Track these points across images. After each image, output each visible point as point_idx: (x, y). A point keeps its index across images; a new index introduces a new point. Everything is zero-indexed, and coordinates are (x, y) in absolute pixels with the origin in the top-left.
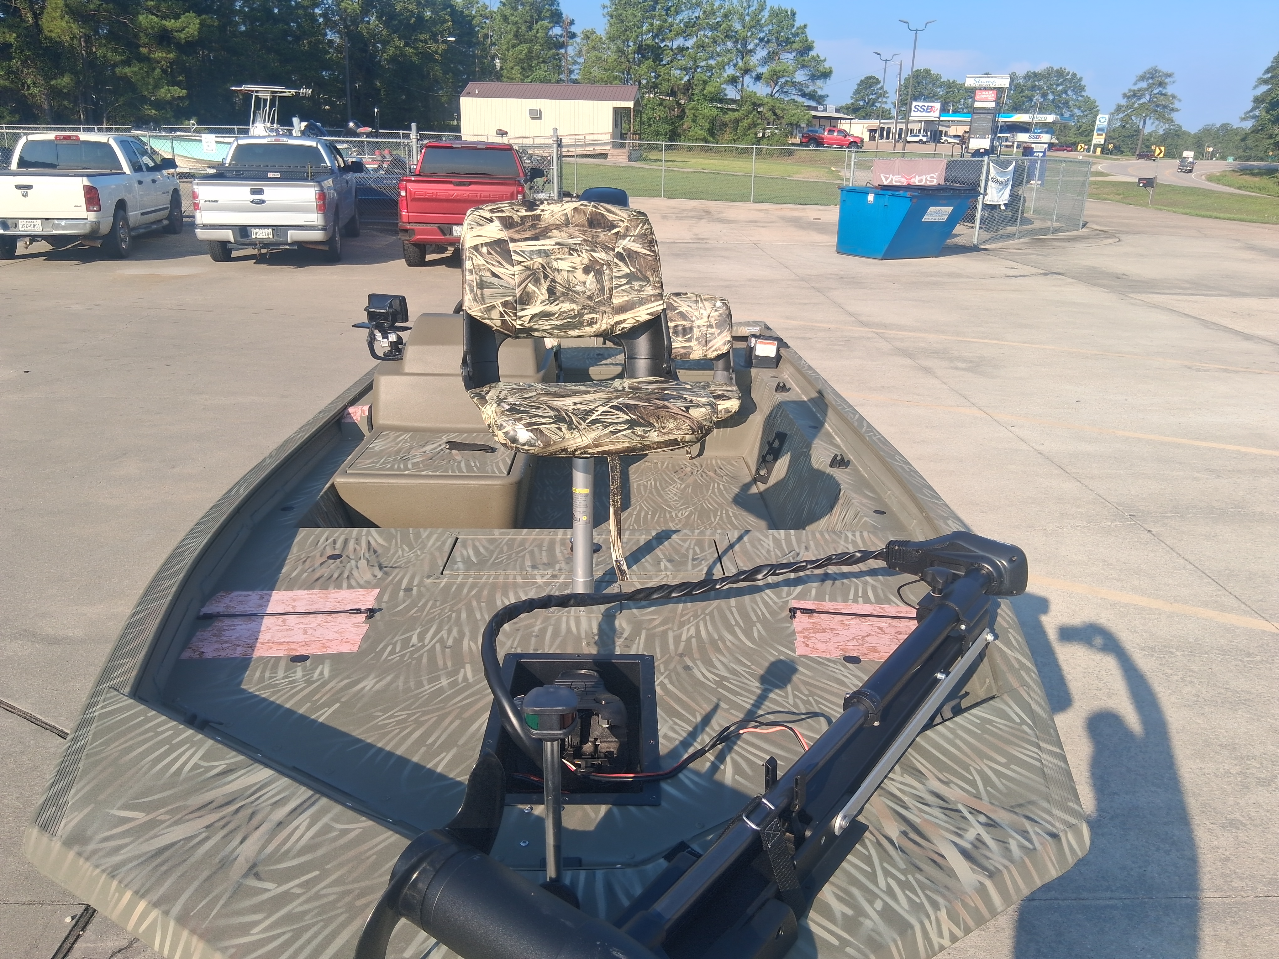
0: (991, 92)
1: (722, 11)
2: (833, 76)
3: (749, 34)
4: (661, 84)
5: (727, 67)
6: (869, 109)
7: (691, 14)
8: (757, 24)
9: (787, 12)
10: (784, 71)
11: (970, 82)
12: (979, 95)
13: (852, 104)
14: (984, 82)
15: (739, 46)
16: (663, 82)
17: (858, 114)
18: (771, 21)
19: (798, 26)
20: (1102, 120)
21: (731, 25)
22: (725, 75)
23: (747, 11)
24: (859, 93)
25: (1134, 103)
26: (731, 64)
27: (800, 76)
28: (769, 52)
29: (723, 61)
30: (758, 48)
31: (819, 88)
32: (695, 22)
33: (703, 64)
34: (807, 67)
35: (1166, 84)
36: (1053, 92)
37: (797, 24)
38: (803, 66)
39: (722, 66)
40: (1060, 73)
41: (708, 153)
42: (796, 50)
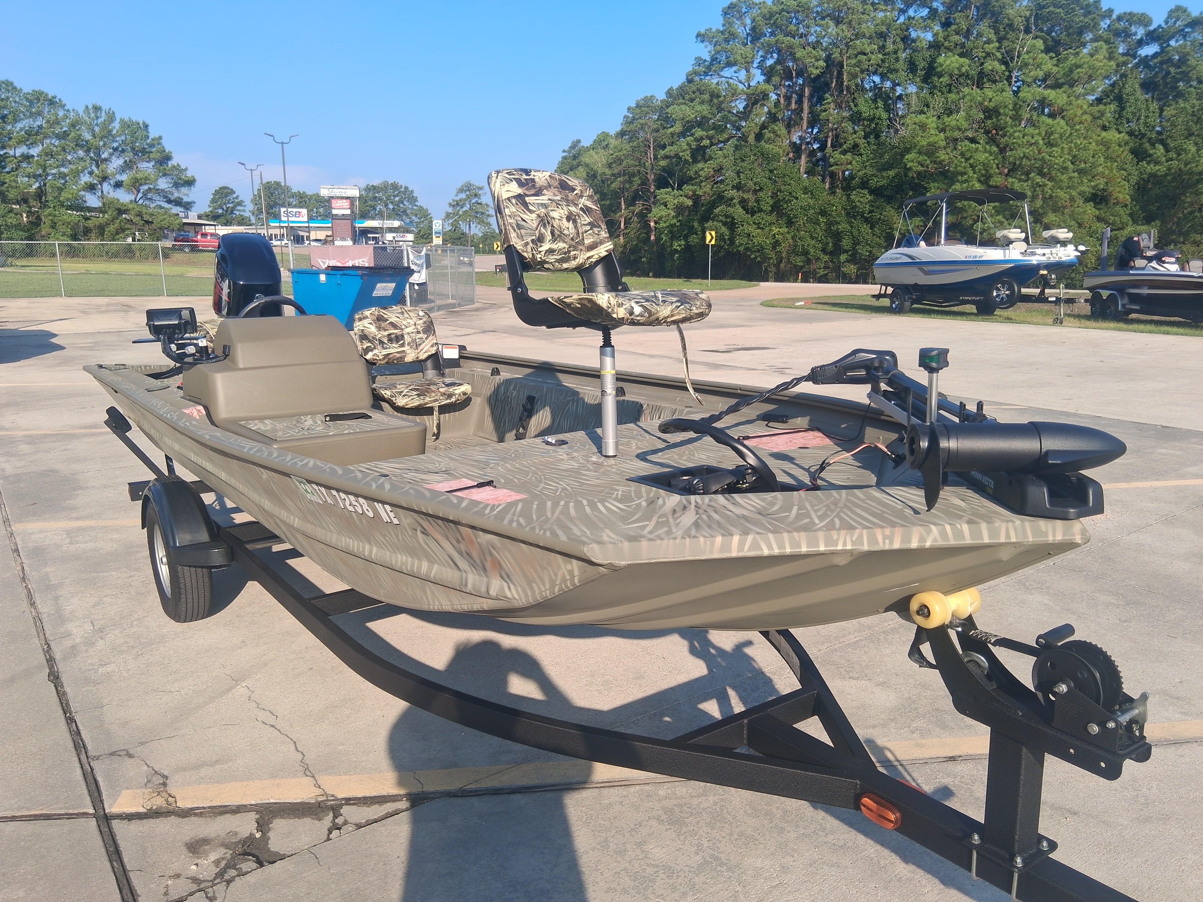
0: (345, 201)
1: (68, 121)
2: (197, 184)
3: (101, 143)
4: (8, 191)
5: (81, 175)
6: (229, 217)
7: (32, 123)
8: (108, 134)
9: (138, 124)
10: (146, 179)
11: (324, 192)
12: (335, 203)
13: (211, 212)
14: (337, 192)
15: (92, 155)
16: (10, 189)
17: (219, 220)
18: (123, 131)
19: (153, 137)
20: (438, 225)
21: (81, 135)
22: (83, 183)
23: (95, 122)
24: (216, 202)
25: (459, 211)
26: (86, 171)
27: (163, 184)
28: (126, 161)
29: (77, 168)
30: (113, 157)
31: (185, 195)
32: (38, 130)
33: (54, 171)
34: (169, 175)
35: (480, 195)
36: (392, 203)
37: (151, 136)
38: (165, 175)
39: (77, 174)
40: (395, 186)
41: (75, 259)
42: (154, 159)
